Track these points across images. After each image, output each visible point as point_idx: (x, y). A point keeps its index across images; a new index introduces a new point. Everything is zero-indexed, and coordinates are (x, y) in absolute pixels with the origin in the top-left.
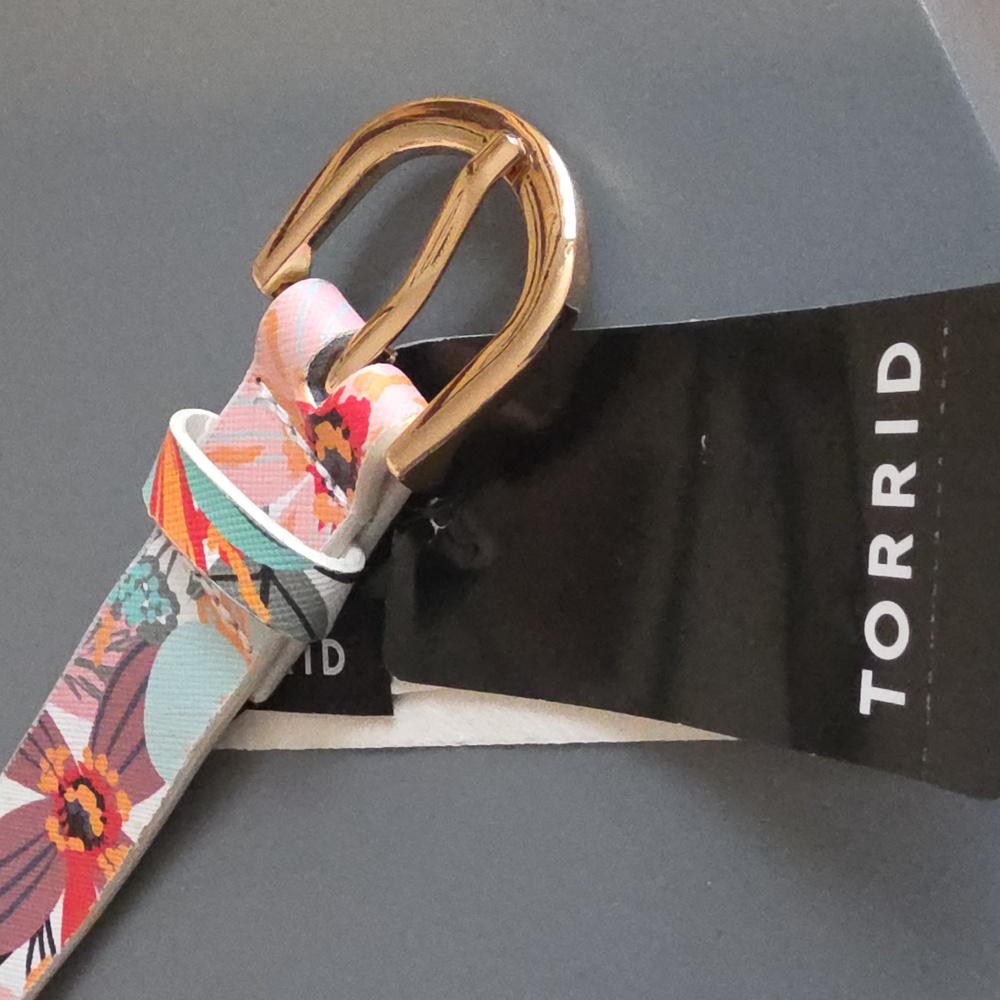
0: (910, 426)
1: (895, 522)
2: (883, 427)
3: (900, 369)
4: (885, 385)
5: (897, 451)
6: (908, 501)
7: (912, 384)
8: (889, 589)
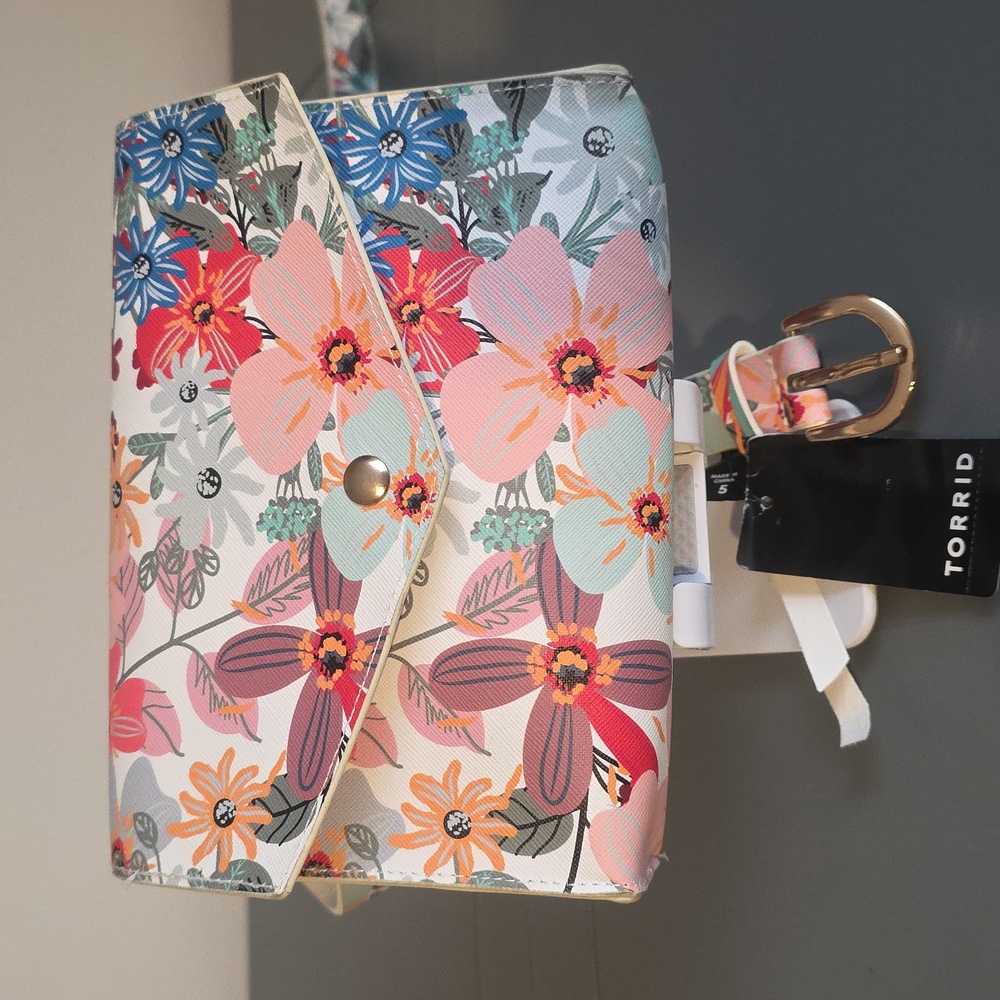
0: (967, 481)
1: (960, 512)
2: (958, 481)
3: (965, 462)
4: (959, 467)
5: (963, 488)
6: (966, 505)
7: (969, 467)
8: (958, 534)
